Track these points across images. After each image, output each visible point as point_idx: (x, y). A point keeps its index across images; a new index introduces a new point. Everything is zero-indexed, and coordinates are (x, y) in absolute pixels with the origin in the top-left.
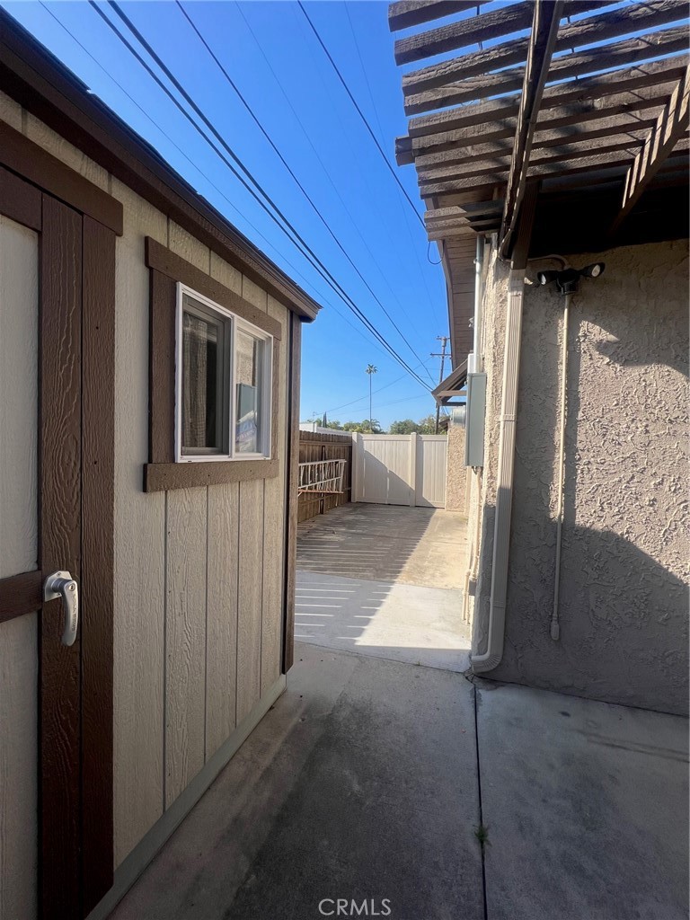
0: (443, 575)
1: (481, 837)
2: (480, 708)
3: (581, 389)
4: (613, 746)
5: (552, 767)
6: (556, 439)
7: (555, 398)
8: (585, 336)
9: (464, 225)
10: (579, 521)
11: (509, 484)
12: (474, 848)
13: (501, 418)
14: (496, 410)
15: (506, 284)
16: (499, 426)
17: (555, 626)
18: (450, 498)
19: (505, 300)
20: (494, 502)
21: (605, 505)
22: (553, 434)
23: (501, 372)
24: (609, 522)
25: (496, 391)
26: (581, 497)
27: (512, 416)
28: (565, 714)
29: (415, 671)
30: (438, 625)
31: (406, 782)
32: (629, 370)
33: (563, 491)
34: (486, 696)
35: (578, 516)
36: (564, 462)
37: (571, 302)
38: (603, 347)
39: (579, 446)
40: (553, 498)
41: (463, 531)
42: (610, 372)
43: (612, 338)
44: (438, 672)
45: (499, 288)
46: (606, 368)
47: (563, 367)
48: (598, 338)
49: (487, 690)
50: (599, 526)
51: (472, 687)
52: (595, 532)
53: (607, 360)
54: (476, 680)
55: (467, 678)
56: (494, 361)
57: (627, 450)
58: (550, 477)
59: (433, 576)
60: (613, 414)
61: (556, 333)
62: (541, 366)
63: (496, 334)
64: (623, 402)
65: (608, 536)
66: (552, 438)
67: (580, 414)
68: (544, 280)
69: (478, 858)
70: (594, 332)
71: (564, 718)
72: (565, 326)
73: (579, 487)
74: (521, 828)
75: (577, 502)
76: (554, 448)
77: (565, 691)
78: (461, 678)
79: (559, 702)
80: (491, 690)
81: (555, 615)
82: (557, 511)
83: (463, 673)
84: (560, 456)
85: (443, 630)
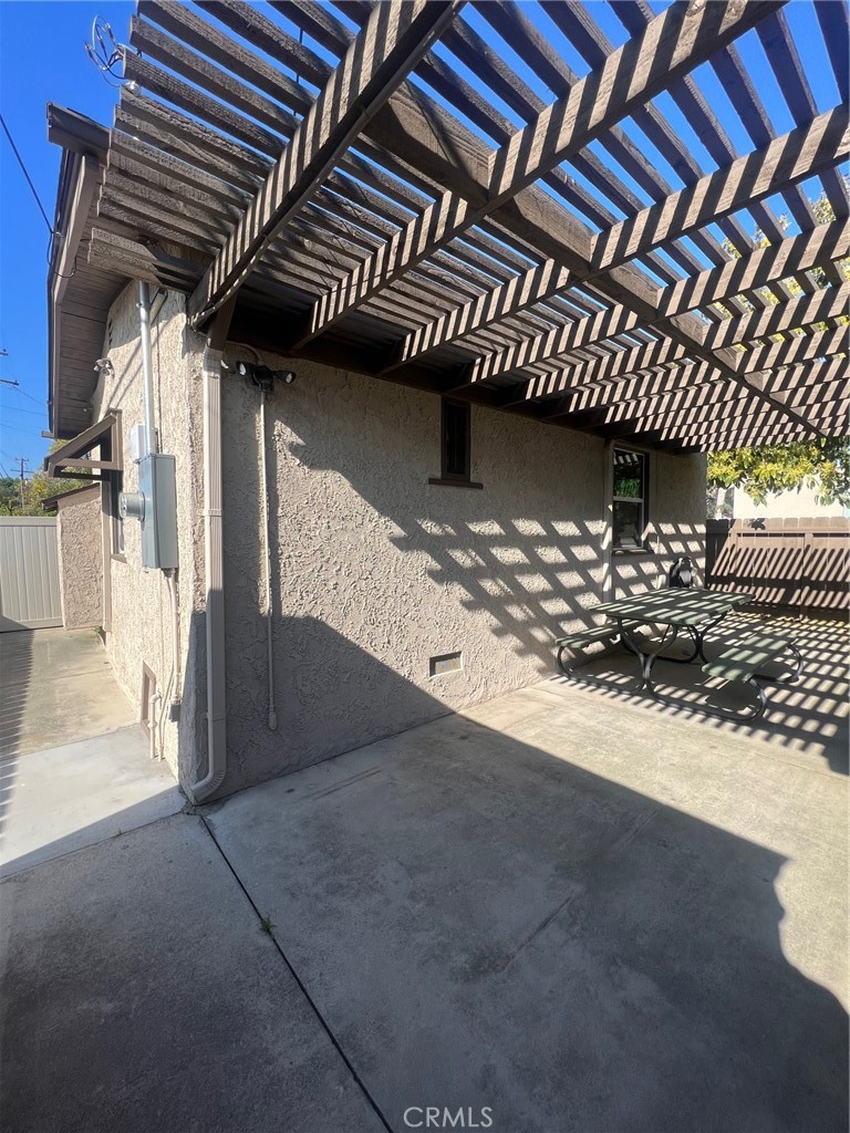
0: (96, 718)
1: (267, 928)
2: (216, 832)
3: (278, 486)
4: (330, 792)
5: (296, 836)
6: (261, 535)
7: (257, 494)
8: (280, 435)
9: (148, 270)
10: (285, 611)
11: (220, 585)
12: (265, 941)
13: (206, 512)
14: (197, 502)
15: (200, 360)
16: (203, 522)
17: (272, 716)
18: (72, 610)
19: (199, 378)
20: (203, 607)
21: (304, 594)
22: (258, 530)
23: (200, 459)
24: (308, 608)
25: (197, 481)
26: (285, 589)
27: (219, 511)
28: (290, 791)
29: (119, 843)
30: (122, 778)
31: (171, 950)
32: (314, 473)
33: (271, 586)
34: (217, 818)
35: (284, 607)
36: (269, 557)
37: (266, 399)
38: (294, 449)
39: (281, 541)
40: (262, 594)
41: (96, 653)
42: (300, 474)
43: (300, 441)
44: (150, 828)
45: (191, 363)
46: (297, 468)
47: (262, 463)
48: (290, 439)
49: (216, 812)
50: (301, 614)
51: (198, 818)
52: (298, 620)
53: (298, 461)
54: (199, 810)
55: (188, 814)
56: (192, 446)
57: (317, 543)
58: (258, 573)
59: (81, 724)
60: (305, 511)
61: (254, 427)
62: (242, 459)
63: (191, 414)
64: (311, 502)
65: (308, 619)
66: (256, 533)
67: (280, 510)
68: (243, 371)
69: (271, 944)
70: (286, 434)
71: (291, 794)
72: (262, 423)
73: (283, 580)
74: (293, 895)
75: (282, 594)
76: (259, 544)
77: (284, 773)
78: (182, 817)
79: (281, 785)
80: (219, 809)
81: (272, 706)
82: (266, 606)
83: (182, 812)
84: (265, 551)
85: (133, 781)
